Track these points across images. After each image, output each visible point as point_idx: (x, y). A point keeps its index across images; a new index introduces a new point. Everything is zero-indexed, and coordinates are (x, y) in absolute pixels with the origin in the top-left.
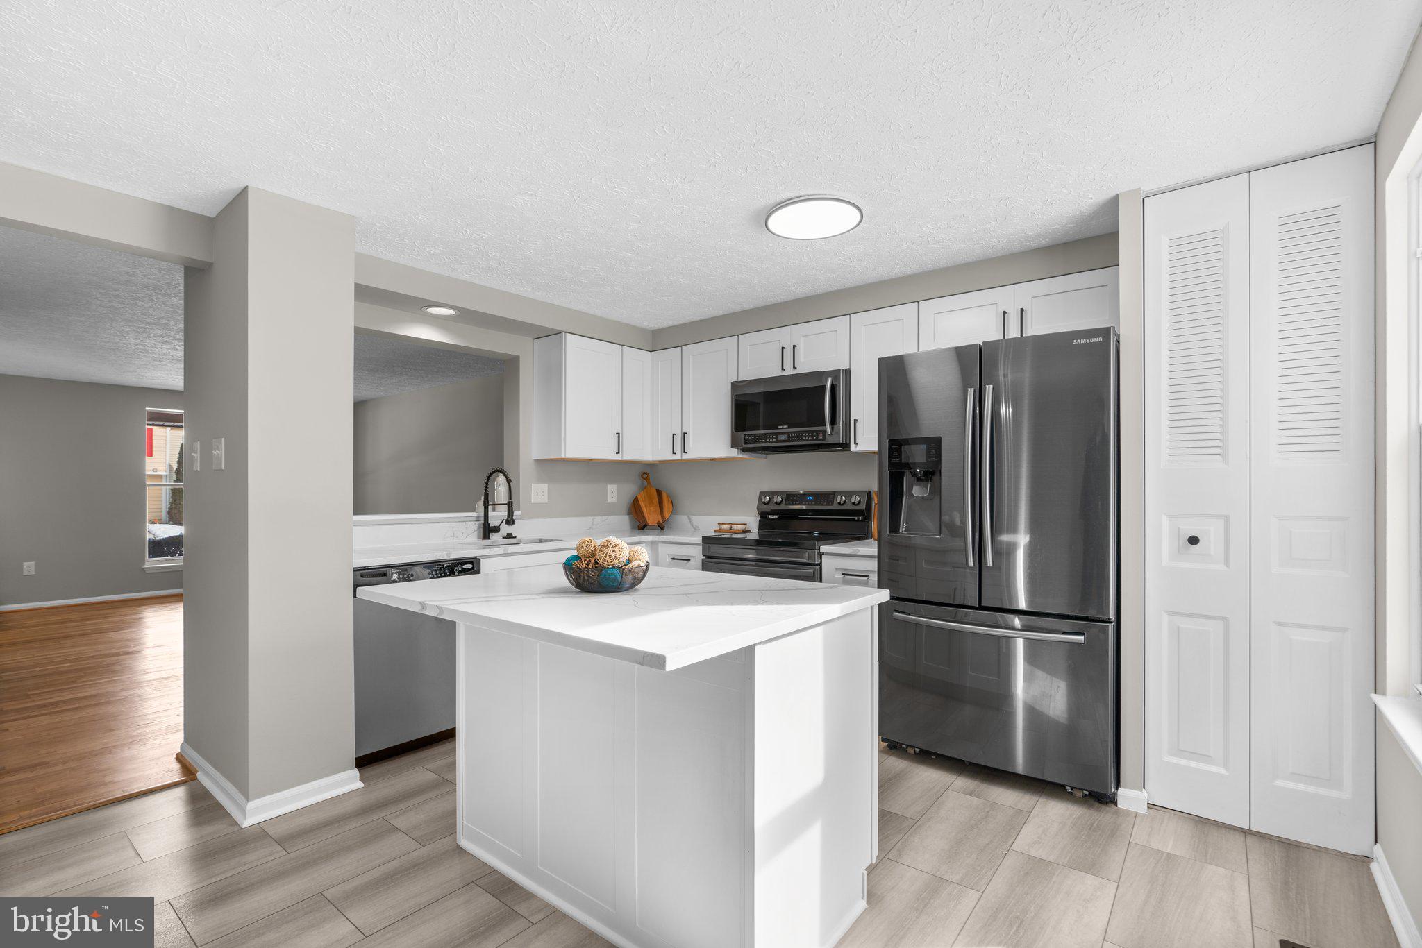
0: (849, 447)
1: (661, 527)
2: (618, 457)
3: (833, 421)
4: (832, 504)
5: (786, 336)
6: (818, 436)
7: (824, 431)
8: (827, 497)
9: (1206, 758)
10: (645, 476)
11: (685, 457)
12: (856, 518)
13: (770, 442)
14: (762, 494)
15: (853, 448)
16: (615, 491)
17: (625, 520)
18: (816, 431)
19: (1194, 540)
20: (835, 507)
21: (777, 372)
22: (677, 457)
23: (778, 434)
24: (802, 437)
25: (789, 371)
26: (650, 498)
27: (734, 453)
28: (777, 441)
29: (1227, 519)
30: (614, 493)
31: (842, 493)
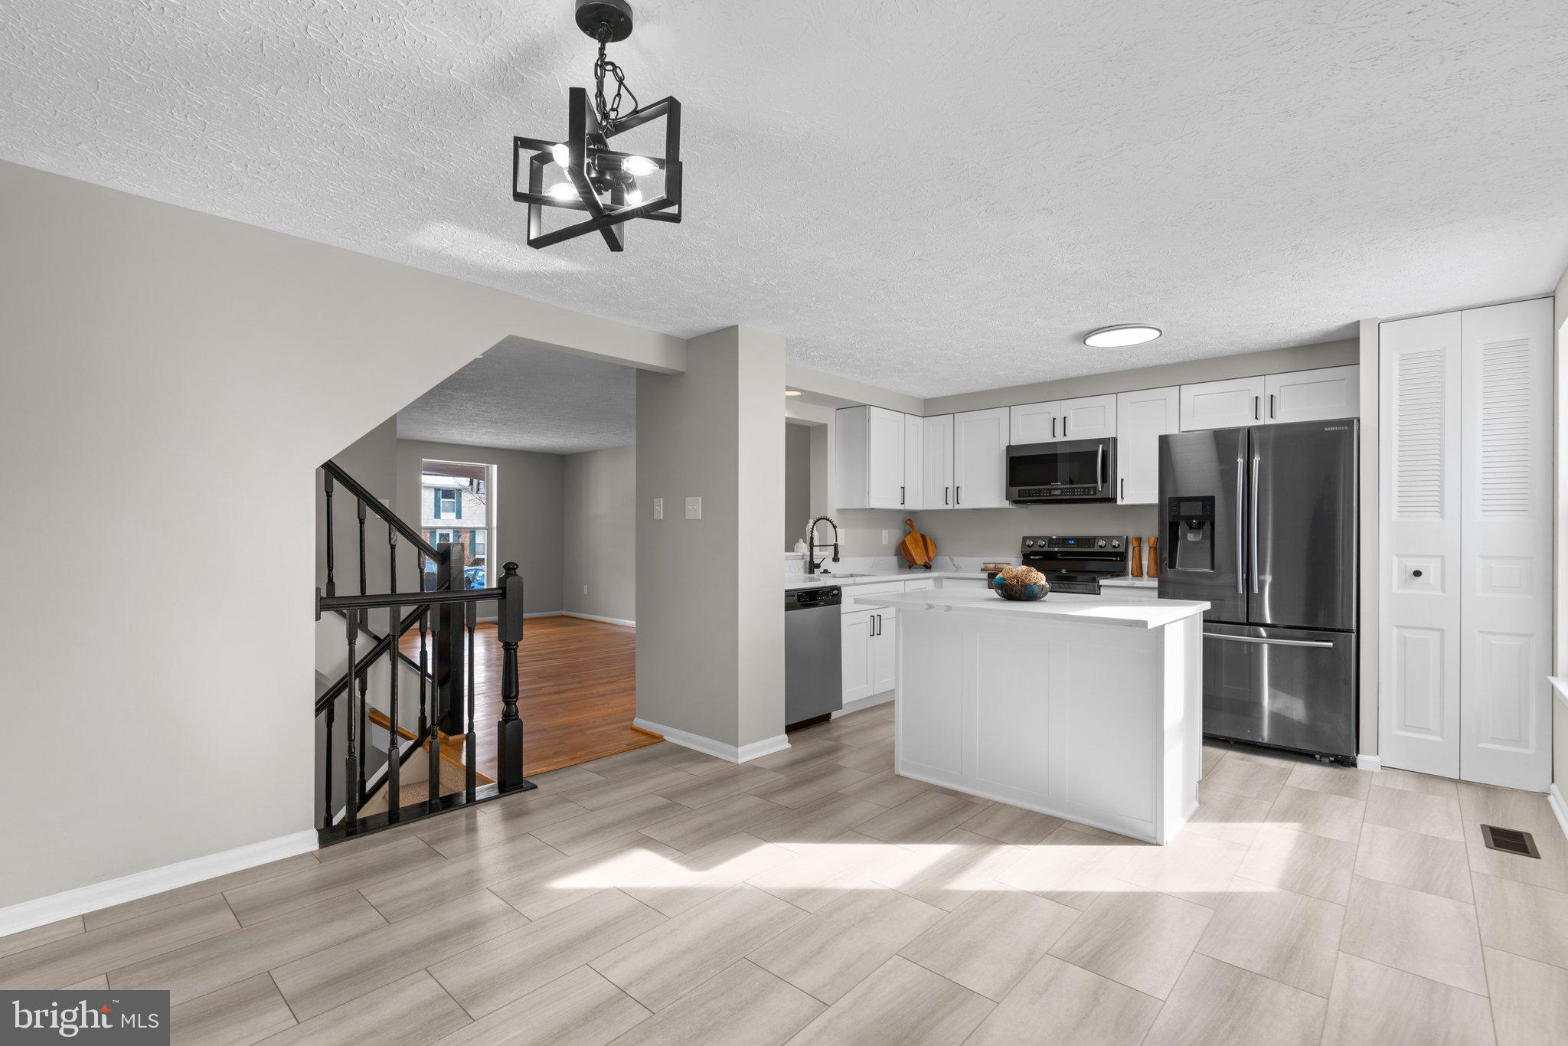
0: (1116, 502)
1: (927, 567)
2: (902, 507)
3: (1104, 480)
4: (1093, 547)
5: (1058, 409)
6: (1089, 492)
7: (1095, 489)
8: (1090, 541)
9: (1426, 730)
10: (908, 522)
11: (957, 507)
12: (1114, 559)
13: (1043, 496)
14: (1025, 539)
15: (1119, 502)
16: (887, 535)
17: (893, 560)
18: (1088, 488)
19: (1417, 574)
20: (1096, 549)
21: (1048, 439)
22: (950, 507)
23: (1050, 490)
24: (1074, 492)
25: (1060, 438)
26: (916, 541)
27: (1006, 504)
28: (1050, 495)
29: (1443, 558)
30: (888, 537)
31: (1103, 538)
